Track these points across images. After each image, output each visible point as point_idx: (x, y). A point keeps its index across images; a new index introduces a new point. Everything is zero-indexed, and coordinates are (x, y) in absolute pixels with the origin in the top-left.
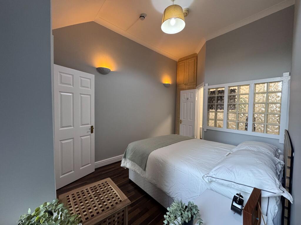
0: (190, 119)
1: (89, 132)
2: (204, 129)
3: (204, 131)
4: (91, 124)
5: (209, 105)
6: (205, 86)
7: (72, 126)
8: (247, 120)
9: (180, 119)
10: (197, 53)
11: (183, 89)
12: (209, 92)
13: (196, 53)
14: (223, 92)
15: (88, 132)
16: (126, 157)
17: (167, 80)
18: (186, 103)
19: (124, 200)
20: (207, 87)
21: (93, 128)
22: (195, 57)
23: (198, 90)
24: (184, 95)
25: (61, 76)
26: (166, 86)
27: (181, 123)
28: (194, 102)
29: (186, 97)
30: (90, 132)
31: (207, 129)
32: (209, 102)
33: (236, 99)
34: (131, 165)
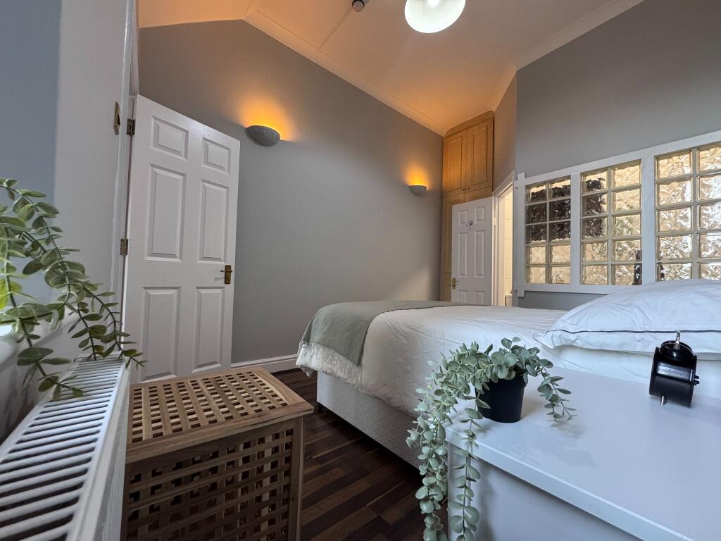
0: (478, 275)
1: (219, 279)
2: (516, 291)
3: (518, 295)
4: (225, 262)
5: (528, 229)
6: (516, 179)
7: (178, 256)
8: (639, 257)
9: (453, 277)
10: (494, 110)
11: (459, 202)
12: (528, 195)
13: (489, 112)
14: (565, 191)
15: (216, 279)
16: (311, 340)
17: (418, 177)
18: (466, 235)
19: (293, 403)
20: (522, 181)
21: (231, 271)
22: (488, 121)
23: (497, 199)
24: (461, 214)
25: (157, 128)
26: (417, 192)
27: (454, 286)
28: (487, 230)
29: (466, 221)
30: (223, 280)
31: (525, 291)
32: (529, 220)
33: (605, 204)
34: (324, 357)
